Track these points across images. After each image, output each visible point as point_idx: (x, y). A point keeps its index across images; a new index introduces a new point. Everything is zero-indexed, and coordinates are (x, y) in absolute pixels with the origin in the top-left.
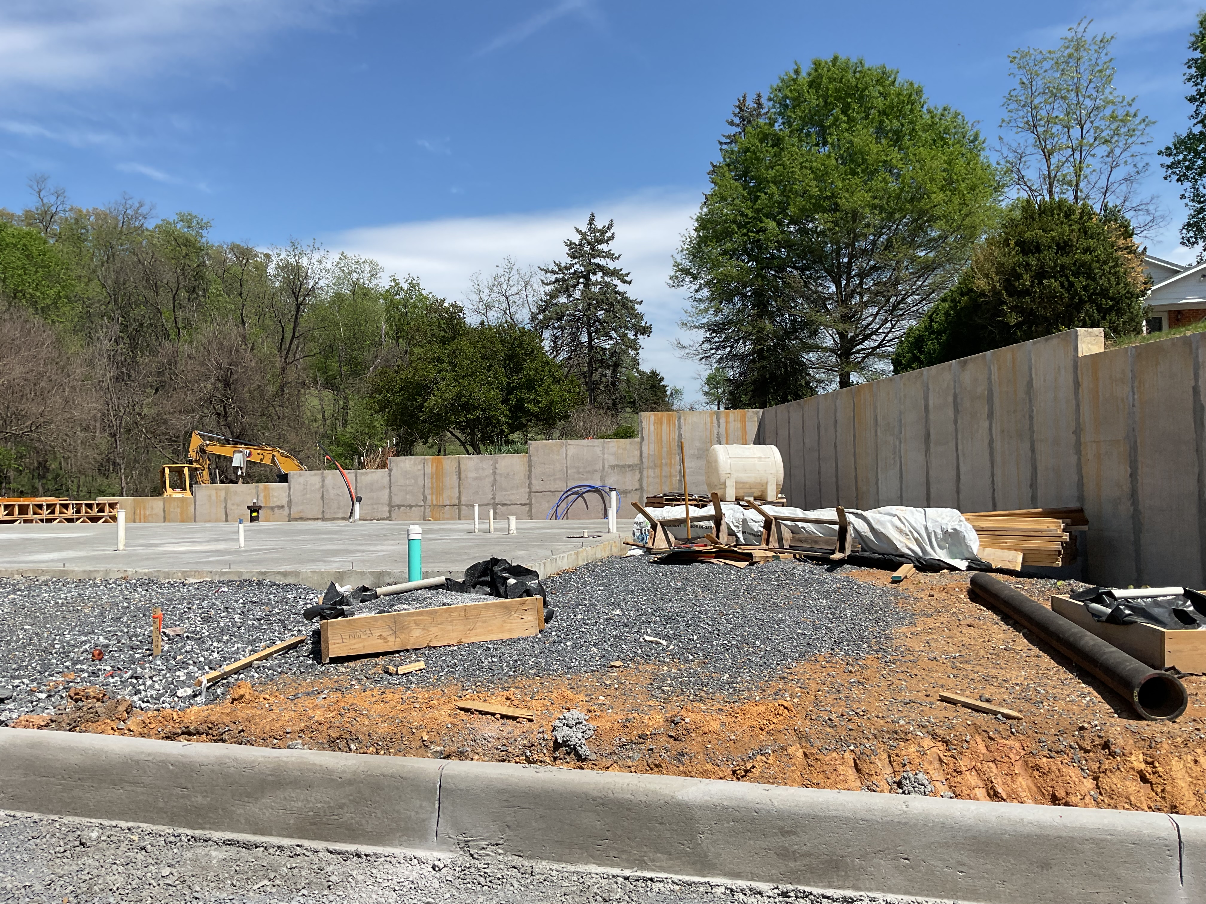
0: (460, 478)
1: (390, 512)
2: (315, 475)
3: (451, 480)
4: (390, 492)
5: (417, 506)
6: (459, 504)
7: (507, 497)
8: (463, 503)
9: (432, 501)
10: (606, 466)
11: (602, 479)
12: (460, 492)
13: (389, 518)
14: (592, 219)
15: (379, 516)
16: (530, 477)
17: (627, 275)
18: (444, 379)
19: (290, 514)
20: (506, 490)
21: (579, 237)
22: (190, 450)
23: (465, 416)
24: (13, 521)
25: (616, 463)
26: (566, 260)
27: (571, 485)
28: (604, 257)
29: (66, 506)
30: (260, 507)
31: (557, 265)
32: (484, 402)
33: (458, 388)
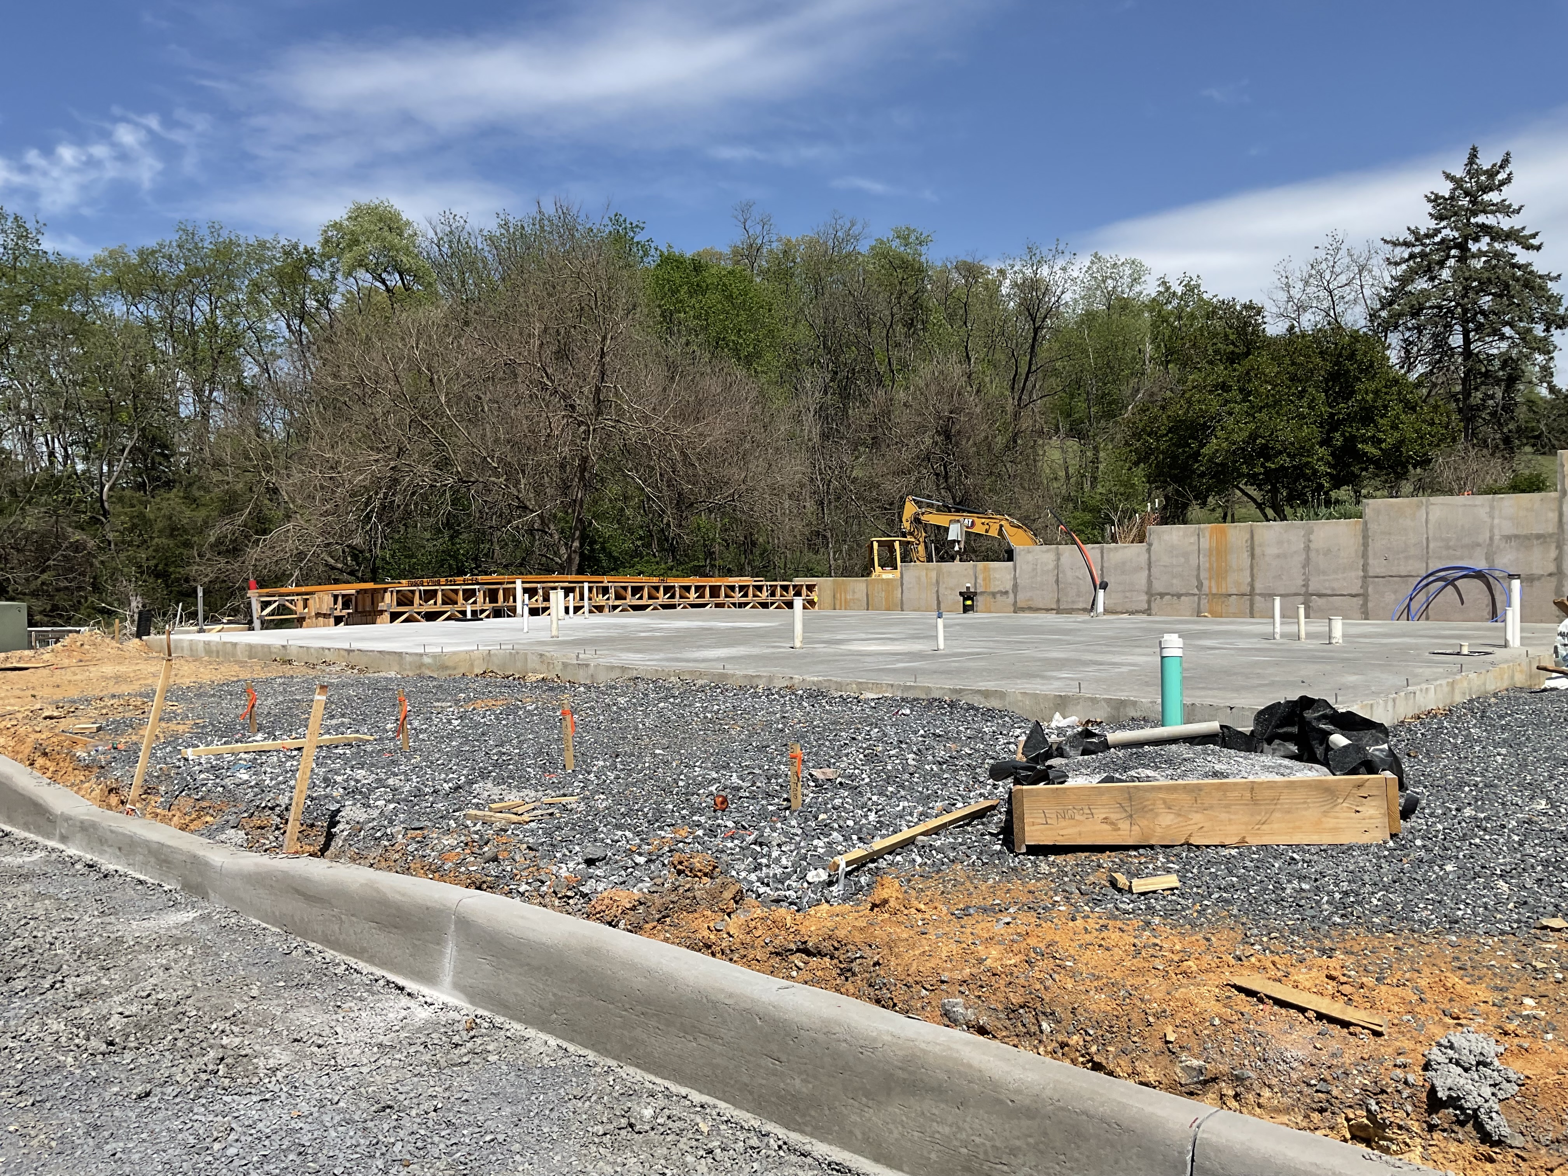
0: (1253, 556)
1: (1149, 602)
2: (1047, 551)
3: (1240, 559)
4: (1149, 576)
5: (1187, 594)
6: (1252, 594)
7: (1327, 584)
8: (1257, 591)
9: (1210, 588)
10: (1497, 537)
11: (1489, 557)
12: (1252, 576)
13: (1148, 612)
14: (1473, 156)
15: (1134, 607)
16: (1365, 555)
17: (1534, 236)
18: (1231, 414)
19: (1016, 602)
20: (1324, 573)
21: (1451, 186)
22: (904, 520)
23: (1263, 465)
24: (704, 605)
25: (1515, 532)
26: (1426, 224)
27: (1434, 566)
28: (1493, 212)
29: (759, 588)
30: (975, 594)
31: (1412, 232)
32: (1292, 444)
33: (1252, 426)
